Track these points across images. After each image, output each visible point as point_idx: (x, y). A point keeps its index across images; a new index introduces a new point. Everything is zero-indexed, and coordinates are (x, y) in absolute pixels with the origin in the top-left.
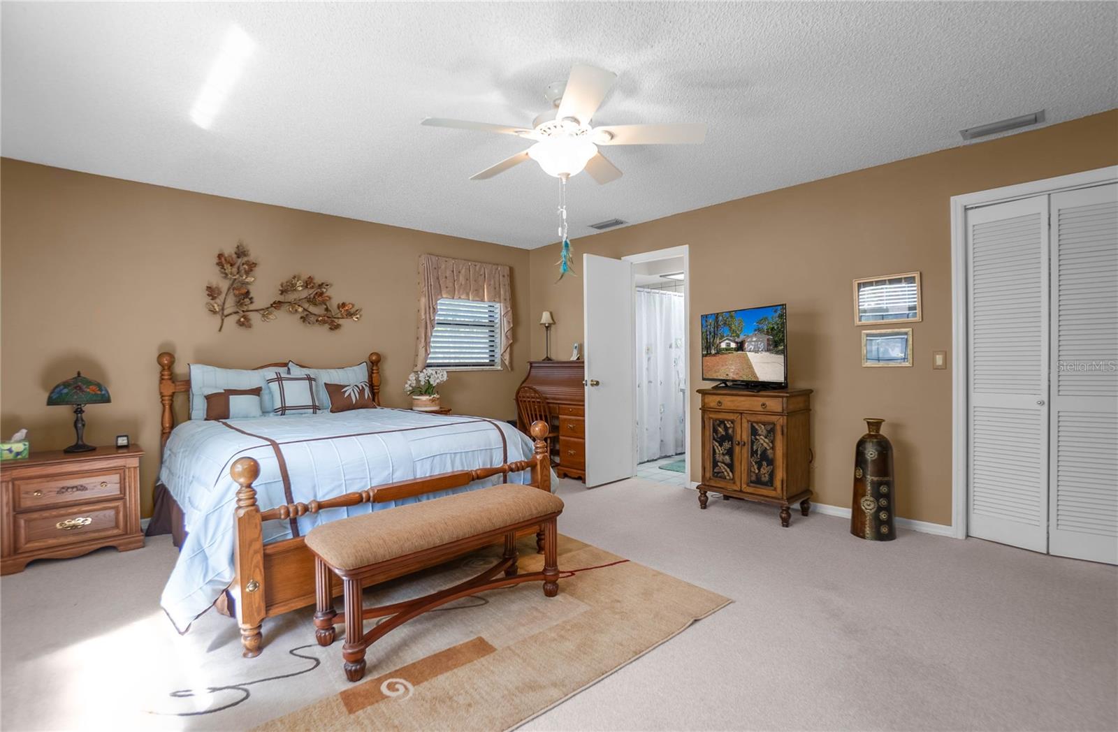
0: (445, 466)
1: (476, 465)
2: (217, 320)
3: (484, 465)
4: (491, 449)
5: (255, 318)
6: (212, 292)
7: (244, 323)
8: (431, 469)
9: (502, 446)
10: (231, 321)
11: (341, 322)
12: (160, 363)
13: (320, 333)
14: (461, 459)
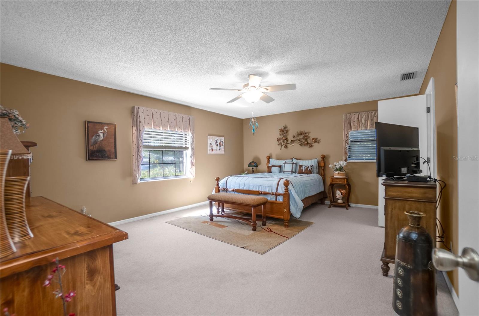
0: (257, 188)
1: (266, 190)
2: (280, 147)
3: (268, 191)
4: (272, 187)
5: (289, 145)
6: (279, 140)
7: (286, 147)
8: (253, 188)
9: (276, 186)
10: (283, 147)
11: (312, 144)
12: (267, 158)
13: (306, 148)
14: (262, 187)
